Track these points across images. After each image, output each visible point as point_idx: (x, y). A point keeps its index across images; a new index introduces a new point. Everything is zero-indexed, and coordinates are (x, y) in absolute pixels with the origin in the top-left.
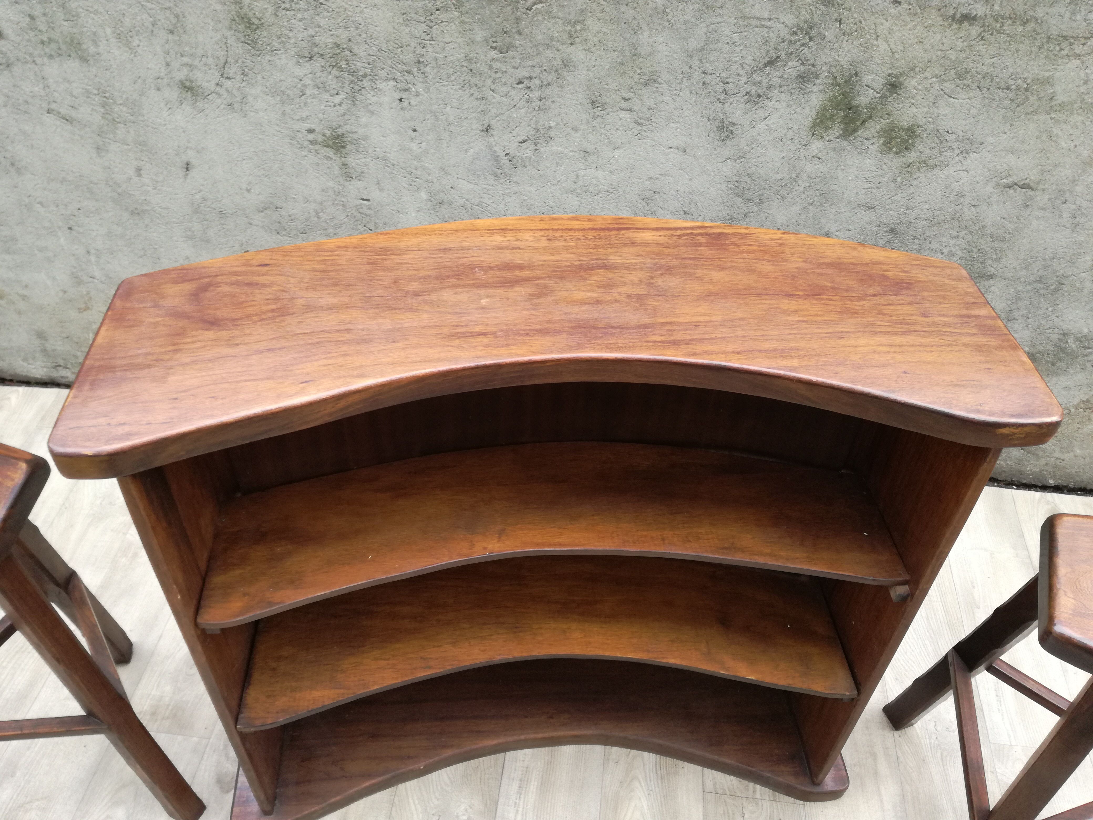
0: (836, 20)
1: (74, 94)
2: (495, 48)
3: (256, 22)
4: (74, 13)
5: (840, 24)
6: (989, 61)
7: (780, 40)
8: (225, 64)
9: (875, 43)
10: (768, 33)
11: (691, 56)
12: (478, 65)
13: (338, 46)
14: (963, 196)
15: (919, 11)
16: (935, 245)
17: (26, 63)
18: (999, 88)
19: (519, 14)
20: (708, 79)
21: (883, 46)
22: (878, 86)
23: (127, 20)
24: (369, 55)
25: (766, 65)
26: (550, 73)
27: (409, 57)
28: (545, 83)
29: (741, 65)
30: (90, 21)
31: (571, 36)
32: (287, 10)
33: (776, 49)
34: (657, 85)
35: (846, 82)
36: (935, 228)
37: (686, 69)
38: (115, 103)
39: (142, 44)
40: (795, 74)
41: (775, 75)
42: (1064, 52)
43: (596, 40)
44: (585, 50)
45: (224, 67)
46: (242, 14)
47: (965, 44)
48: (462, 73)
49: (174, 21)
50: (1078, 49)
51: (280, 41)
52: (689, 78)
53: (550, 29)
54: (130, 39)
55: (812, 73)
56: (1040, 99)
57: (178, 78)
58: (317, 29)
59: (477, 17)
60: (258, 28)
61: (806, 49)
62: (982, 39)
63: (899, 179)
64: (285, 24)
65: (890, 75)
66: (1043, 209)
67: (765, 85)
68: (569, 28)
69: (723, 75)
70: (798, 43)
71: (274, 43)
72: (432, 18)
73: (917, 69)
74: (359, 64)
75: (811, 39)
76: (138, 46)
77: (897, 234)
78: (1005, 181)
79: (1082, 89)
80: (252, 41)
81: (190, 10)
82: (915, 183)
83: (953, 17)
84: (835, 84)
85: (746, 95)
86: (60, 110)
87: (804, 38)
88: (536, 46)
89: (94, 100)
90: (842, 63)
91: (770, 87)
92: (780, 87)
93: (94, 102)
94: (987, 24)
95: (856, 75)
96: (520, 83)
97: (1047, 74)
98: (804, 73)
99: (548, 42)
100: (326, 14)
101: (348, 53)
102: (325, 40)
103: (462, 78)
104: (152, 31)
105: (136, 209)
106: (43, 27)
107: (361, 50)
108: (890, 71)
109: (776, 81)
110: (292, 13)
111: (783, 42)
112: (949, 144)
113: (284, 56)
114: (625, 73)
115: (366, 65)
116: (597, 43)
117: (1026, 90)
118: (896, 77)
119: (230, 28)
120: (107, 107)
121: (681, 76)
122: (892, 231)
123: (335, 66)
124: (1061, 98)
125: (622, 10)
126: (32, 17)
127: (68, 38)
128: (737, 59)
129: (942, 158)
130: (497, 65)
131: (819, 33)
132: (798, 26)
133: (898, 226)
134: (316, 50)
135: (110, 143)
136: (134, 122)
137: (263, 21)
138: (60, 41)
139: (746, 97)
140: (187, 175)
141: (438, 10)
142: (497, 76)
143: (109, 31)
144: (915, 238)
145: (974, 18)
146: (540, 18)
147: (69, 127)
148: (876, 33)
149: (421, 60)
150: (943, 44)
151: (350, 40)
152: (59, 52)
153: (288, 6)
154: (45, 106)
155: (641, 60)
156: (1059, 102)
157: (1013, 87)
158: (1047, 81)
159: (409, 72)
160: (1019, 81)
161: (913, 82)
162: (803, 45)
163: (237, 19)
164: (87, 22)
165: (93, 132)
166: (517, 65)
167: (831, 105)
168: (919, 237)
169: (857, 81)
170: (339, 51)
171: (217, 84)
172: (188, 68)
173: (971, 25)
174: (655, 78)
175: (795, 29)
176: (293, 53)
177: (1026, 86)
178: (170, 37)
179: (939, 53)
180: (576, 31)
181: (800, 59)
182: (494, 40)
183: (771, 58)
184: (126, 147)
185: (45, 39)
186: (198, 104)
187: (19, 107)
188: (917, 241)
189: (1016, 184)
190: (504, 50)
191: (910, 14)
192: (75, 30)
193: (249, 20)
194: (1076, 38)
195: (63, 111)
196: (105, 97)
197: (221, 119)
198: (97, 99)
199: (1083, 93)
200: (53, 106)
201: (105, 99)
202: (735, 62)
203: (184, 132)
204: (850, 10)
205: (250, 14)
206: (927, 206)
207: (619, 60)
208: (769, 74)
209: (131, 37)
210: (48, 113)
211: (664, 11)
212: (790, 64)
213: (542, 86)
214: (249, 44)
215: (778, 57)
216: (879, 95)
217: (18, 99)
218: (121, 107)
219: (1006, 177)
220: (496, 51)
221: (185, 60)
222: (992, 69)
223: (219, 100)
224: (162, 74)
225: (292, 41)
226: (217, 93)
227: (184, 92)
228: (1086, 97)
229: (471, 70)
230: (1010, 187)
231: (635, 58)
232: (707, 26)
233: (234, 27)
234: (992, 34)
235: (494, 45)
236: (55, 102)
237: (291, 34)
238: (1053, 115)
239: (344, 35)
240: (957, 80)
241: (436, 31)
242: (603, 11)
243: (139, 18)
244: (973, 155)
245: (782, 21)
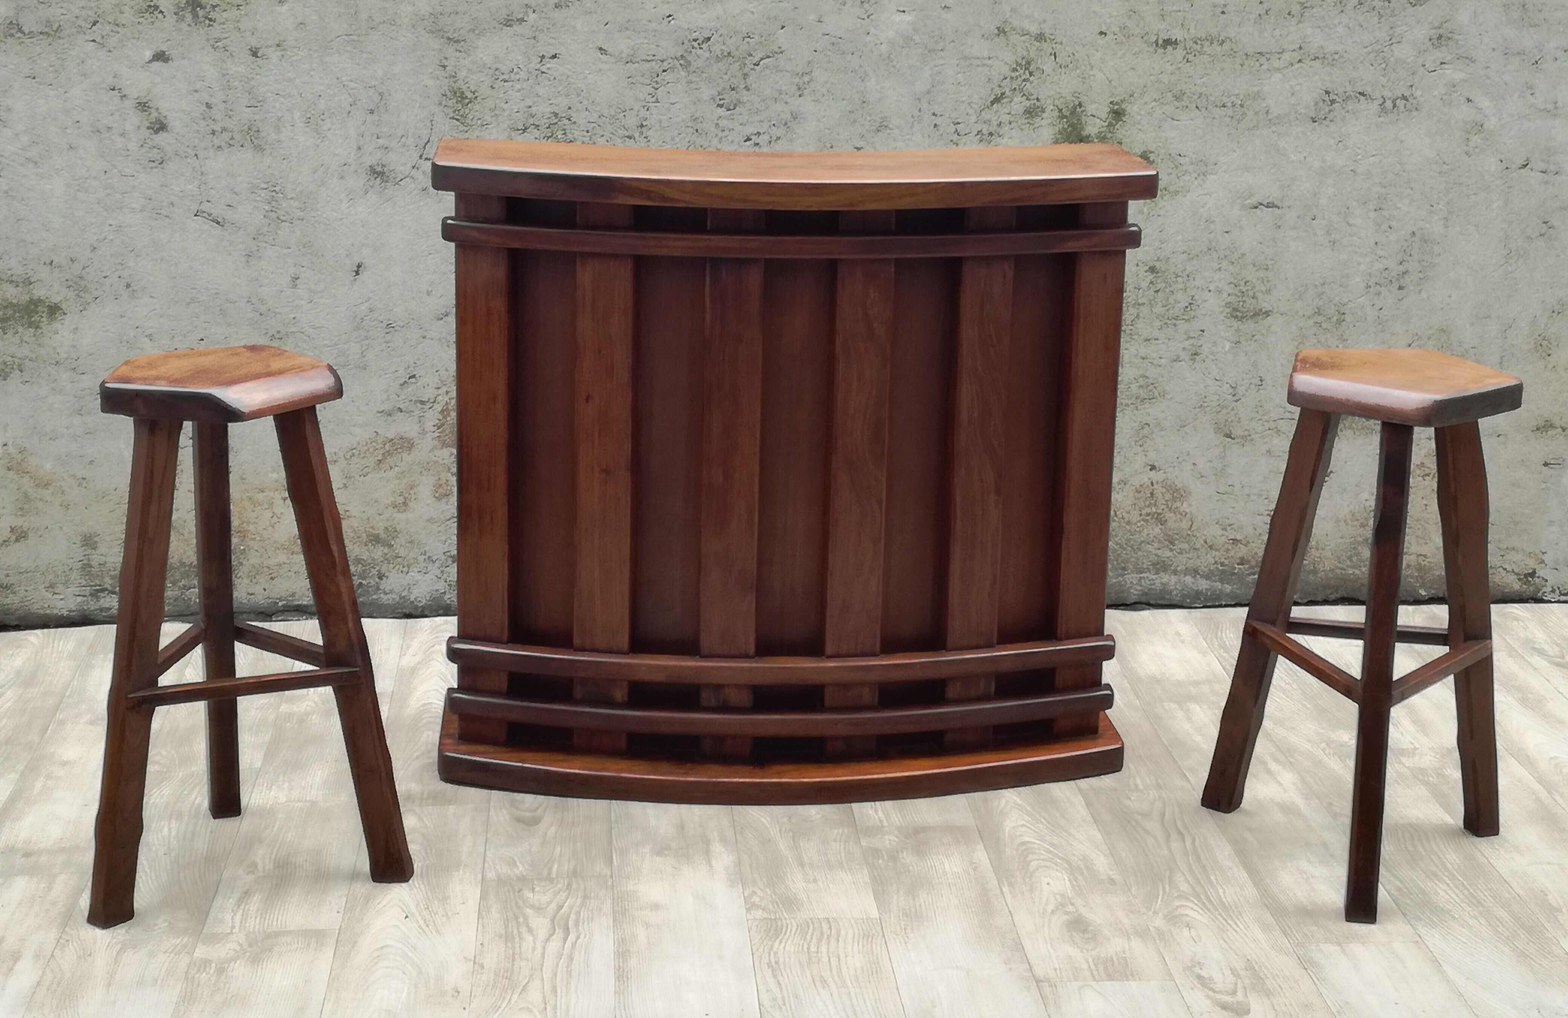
0: (1051, 54)
1: (236, 190)
2: (721, 106)
3: (470, 95)
4: (261, 99)
5: (1055, 58)
6: (1199, 81)
7: (1002, 77)
8: (426, 144)
9: (1091, 73)
10: (989, 71)
11: (919, 99)
12: (704, 124)
13: (556, 115)
14: (1213, 222)
15: (1124, 40)
16: (1199, 282)
17: (186, 157)
18: (1216, 106)
19: (746, 70)
20: (938, 120)
21: (1099, 76)
22: (1104, 116)
23: (323, 101)
24: (589, 122)
25: (992, 103)
26: (778, 127)
27: (631, 121)
28: (774, 138)
29: (969, 104)
30: (278, 105)
31: (799, 89)
32: (506, 81)
33: (1000, 86)
34: (888, 131)
35: (1071, 113)
36: (1194, 262)
37: (916, 112)
38: (285, 197)
39: (333, 127)
40: (1022, 110)
41: (1002, 111)
42: (1265, 67)
43: (824, 90)
44: (814, 101)
45: (425, 147)
46: (455, 88)
47: (1174, 67)
48: (687, 134)
49: (377, 98)
50: (1276, 64)
51: (493, 114)
52: (920, 121)
53: (777, 83)
54: (321, 122)
55: (1038, 107)
56: (1256, 114)
57: (369, 163)
58: (536, 99)
59: (704, 75)
60: (470, 102)
61: (1028, 84)
62: (1188, 61)
63: (1145, 210)
64: (502, 95)
65: (1111, 103)
66: (1295, 228)
67: (995, 123)
68: (797, 80)
69: (953, 116)
70: (1019, 79)
71: (486, 117)
72: (658, 79)
73: (1135, 95)
74: (576, 132)
75: (1031, 74)
76: (329, 130)
77: (1157, 273)
78: (1249, 201)
79: (1293, 101)
80: (462, 116)
81: (397, 87)
82: (1162, 212)
83: (1156, 42)
84: (1062, 117)
85: (978, 134)
86: (213, 211)
87: (1024, 73)
88: (764, 101)
89: (260, 196)
90: (1064, 95)
91: (1000, 125)
92: (1010, 123)
93: (258, 199)
94: (1188, 47)
95: (1080, 105)
96: (748, 139)
97: (1256, 89)
98: (1030, 107)
99: (776, 96)
100: (547, 83)
101: (566, 122)
102: (543, 110)
103: (687, 140)
104: (349, 112)
105: (279, 332)
106: (218, 117)
107: (581, 118)
108: (1111, 100)
109: (1005, 118)
110: (510, 84)
111: (1006, 78)
112: (1184, 167)
113: (495, 130)
114: (855, 121)
115: (585, 133)
116: (826, 93)
117: (1242, 106)
118: (1117, 104)
119: (440, 104)
120: (274, 203)
121: (912, 120)
122: (1152, 270)
123: (550, 137)
124: (1275, 111)
125: (849, 59)
126: (209, 106)
127: (246, 127)
128: (964, 99)
129: (1182, 184)
130: (724, 123)
131: (1038, 68)
132: (1017, 62)
133: (1157, 264)
134: (531, 121)
135: (265, 248)
136: (303, 220)
137: (476, 94)
138: (236, 129)
139: (979, 136)
140: (355, 280)
141: (664, 71)
142: (724, 134)
143: (297, 115)
144: (1177, 276)
145: (1176, 42)
146: (768, 72)
147: (217, 231)
148: (1090, 64)
149: (644, 124)
150: (1153, 69)
151: (570, 108)
152: (231, 142)
153: (506, 77)
154: (195, 207)
155: (870, 106)
156: (1275, 114)
157: (1229, 104)
158: (1257, 96)
159: (629, 137)
160: (1233, 98)
161: (1135, 108)
162: (1024, 80)
163: (449, 94)
164: (274, 107)
165: (248, 235)
166: (745, 121)
167: (1062, 138)
168: (1180, 274)
169: (1082, 112)
170: (556, 121)
171: (413, 167)
172: (383, 151)
173: (1175, 49)
174: (885, 123)
175: (1015, 66)
176: (506, 126)
177: (1240, 102)
178: (369, 118)
179: (1152, 77)
180: (804, 83)
181: (1024, 95)
182: (721, 97)
183: (996, 95)
184: (285, 251)
185: (218, 128)
186: (386, 191)
187: (159, 211)
188: (1179, 279)
189: (1261, 204)
190: (732, 107)
191: (1117, 43)
192: (256, 117)
193: (463, 93)
194: (1271, 53)
195: (215, 212)
196: (274, 191)
197: (411, 207)
198: (263, 195)
199: (1294, 105)
200: (205, 207)
201: (273, 194)
202: (963, 102)
203: (363, 226)
204: (1061, 43)
205: (464, 88)
206: (1180, 237)
207: (849, 109)
208: (997, 112)
209: (323, 120)
210: (196, 215)
211: (889, 58)
212: (1015, 99)
213: (770, 142)
214: (457, 120)
215: (1003, 94)
216: (1106, 124)
217: (162, 202)
218: (291, 202)
219: (1249, 198)
220: (723, 109)
221: (381, 141)
222: (1204, 89)
223: (413, 185)
224: (350, 160)
225: (506, 114)
226: (412, 177)
227: (372, 179)
228: (1298, 108)
229: (697, 130)
230: (1256, 208)
231: (864, 105)
232: (932, 69)
233: (444, 103)
234: (1195, 55)
235: (722, 102)
236: (208, 201)
237: (506, 106)
238: (1274, 129)
239: (564, 103)
240: (1176, 103)
241: (661, 93)
242: (829, 62)
243: (337, 99)
244: (1211, 177)
245: (1001, 58)
